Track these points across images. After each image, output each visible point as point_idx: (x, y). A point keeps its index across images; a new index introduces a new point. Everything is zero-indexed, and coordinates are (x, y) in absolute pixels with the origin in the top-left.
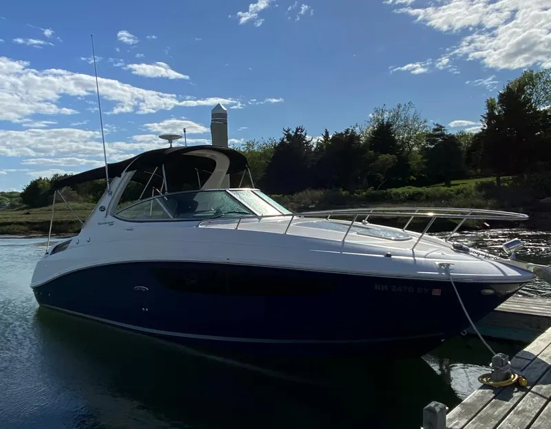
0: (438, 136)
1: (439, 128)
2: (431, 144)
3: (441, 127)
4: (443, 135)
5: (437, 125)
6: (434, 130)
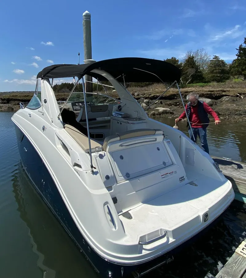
0: (215, 61)
1: (216, 57)
3: (217, 57)
4: (218, 60)
5: (215, 56)
6: (214, 58)
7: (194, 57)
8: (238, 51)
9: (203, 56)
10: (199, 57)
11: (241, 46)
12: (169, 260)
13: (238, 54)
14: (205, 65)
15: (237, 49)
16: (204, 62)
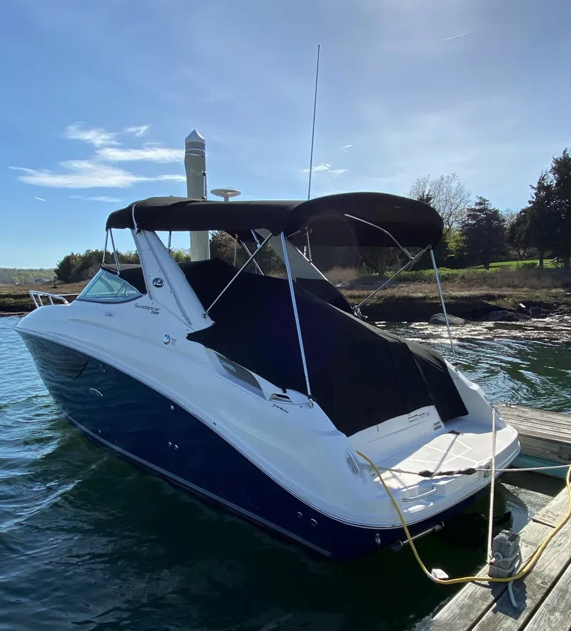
0: (480, 211)
1: (482, 202)
2: (473, 219)
3: (485, 200)
4: (485, 209)
5: (481, 198)
6: (477, 204)
7: (431, 199)
8: (535, 192)
9: (452, 195)
10: (443, 197)
11: (543, 179)
12: (438, 527)
13: (533, 198)
14: (457, 217)
15: (533, 188)
16: (452, 210)
